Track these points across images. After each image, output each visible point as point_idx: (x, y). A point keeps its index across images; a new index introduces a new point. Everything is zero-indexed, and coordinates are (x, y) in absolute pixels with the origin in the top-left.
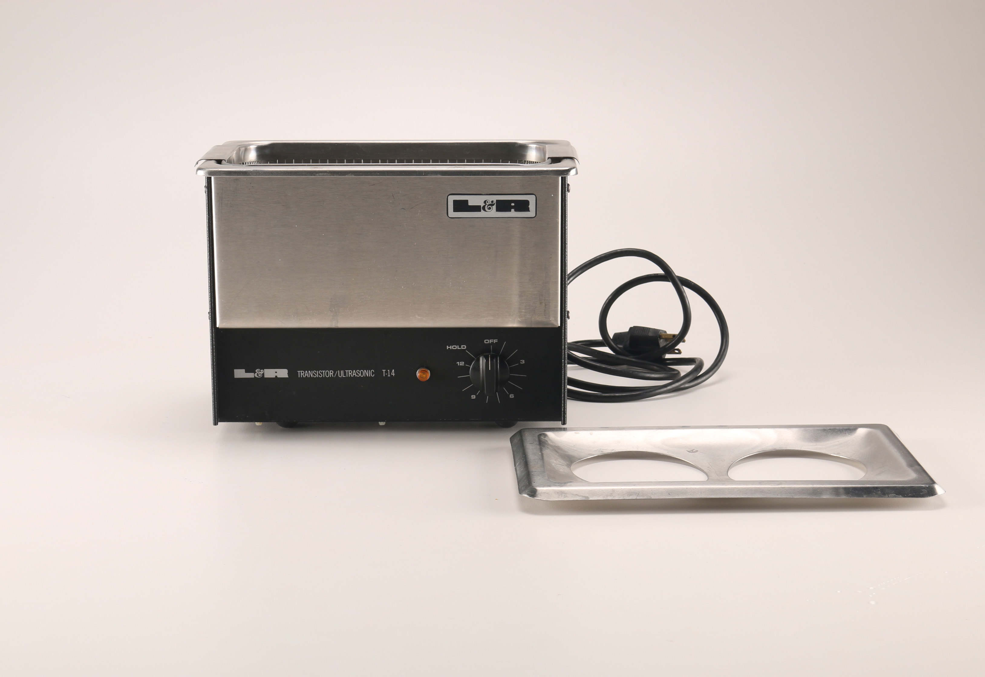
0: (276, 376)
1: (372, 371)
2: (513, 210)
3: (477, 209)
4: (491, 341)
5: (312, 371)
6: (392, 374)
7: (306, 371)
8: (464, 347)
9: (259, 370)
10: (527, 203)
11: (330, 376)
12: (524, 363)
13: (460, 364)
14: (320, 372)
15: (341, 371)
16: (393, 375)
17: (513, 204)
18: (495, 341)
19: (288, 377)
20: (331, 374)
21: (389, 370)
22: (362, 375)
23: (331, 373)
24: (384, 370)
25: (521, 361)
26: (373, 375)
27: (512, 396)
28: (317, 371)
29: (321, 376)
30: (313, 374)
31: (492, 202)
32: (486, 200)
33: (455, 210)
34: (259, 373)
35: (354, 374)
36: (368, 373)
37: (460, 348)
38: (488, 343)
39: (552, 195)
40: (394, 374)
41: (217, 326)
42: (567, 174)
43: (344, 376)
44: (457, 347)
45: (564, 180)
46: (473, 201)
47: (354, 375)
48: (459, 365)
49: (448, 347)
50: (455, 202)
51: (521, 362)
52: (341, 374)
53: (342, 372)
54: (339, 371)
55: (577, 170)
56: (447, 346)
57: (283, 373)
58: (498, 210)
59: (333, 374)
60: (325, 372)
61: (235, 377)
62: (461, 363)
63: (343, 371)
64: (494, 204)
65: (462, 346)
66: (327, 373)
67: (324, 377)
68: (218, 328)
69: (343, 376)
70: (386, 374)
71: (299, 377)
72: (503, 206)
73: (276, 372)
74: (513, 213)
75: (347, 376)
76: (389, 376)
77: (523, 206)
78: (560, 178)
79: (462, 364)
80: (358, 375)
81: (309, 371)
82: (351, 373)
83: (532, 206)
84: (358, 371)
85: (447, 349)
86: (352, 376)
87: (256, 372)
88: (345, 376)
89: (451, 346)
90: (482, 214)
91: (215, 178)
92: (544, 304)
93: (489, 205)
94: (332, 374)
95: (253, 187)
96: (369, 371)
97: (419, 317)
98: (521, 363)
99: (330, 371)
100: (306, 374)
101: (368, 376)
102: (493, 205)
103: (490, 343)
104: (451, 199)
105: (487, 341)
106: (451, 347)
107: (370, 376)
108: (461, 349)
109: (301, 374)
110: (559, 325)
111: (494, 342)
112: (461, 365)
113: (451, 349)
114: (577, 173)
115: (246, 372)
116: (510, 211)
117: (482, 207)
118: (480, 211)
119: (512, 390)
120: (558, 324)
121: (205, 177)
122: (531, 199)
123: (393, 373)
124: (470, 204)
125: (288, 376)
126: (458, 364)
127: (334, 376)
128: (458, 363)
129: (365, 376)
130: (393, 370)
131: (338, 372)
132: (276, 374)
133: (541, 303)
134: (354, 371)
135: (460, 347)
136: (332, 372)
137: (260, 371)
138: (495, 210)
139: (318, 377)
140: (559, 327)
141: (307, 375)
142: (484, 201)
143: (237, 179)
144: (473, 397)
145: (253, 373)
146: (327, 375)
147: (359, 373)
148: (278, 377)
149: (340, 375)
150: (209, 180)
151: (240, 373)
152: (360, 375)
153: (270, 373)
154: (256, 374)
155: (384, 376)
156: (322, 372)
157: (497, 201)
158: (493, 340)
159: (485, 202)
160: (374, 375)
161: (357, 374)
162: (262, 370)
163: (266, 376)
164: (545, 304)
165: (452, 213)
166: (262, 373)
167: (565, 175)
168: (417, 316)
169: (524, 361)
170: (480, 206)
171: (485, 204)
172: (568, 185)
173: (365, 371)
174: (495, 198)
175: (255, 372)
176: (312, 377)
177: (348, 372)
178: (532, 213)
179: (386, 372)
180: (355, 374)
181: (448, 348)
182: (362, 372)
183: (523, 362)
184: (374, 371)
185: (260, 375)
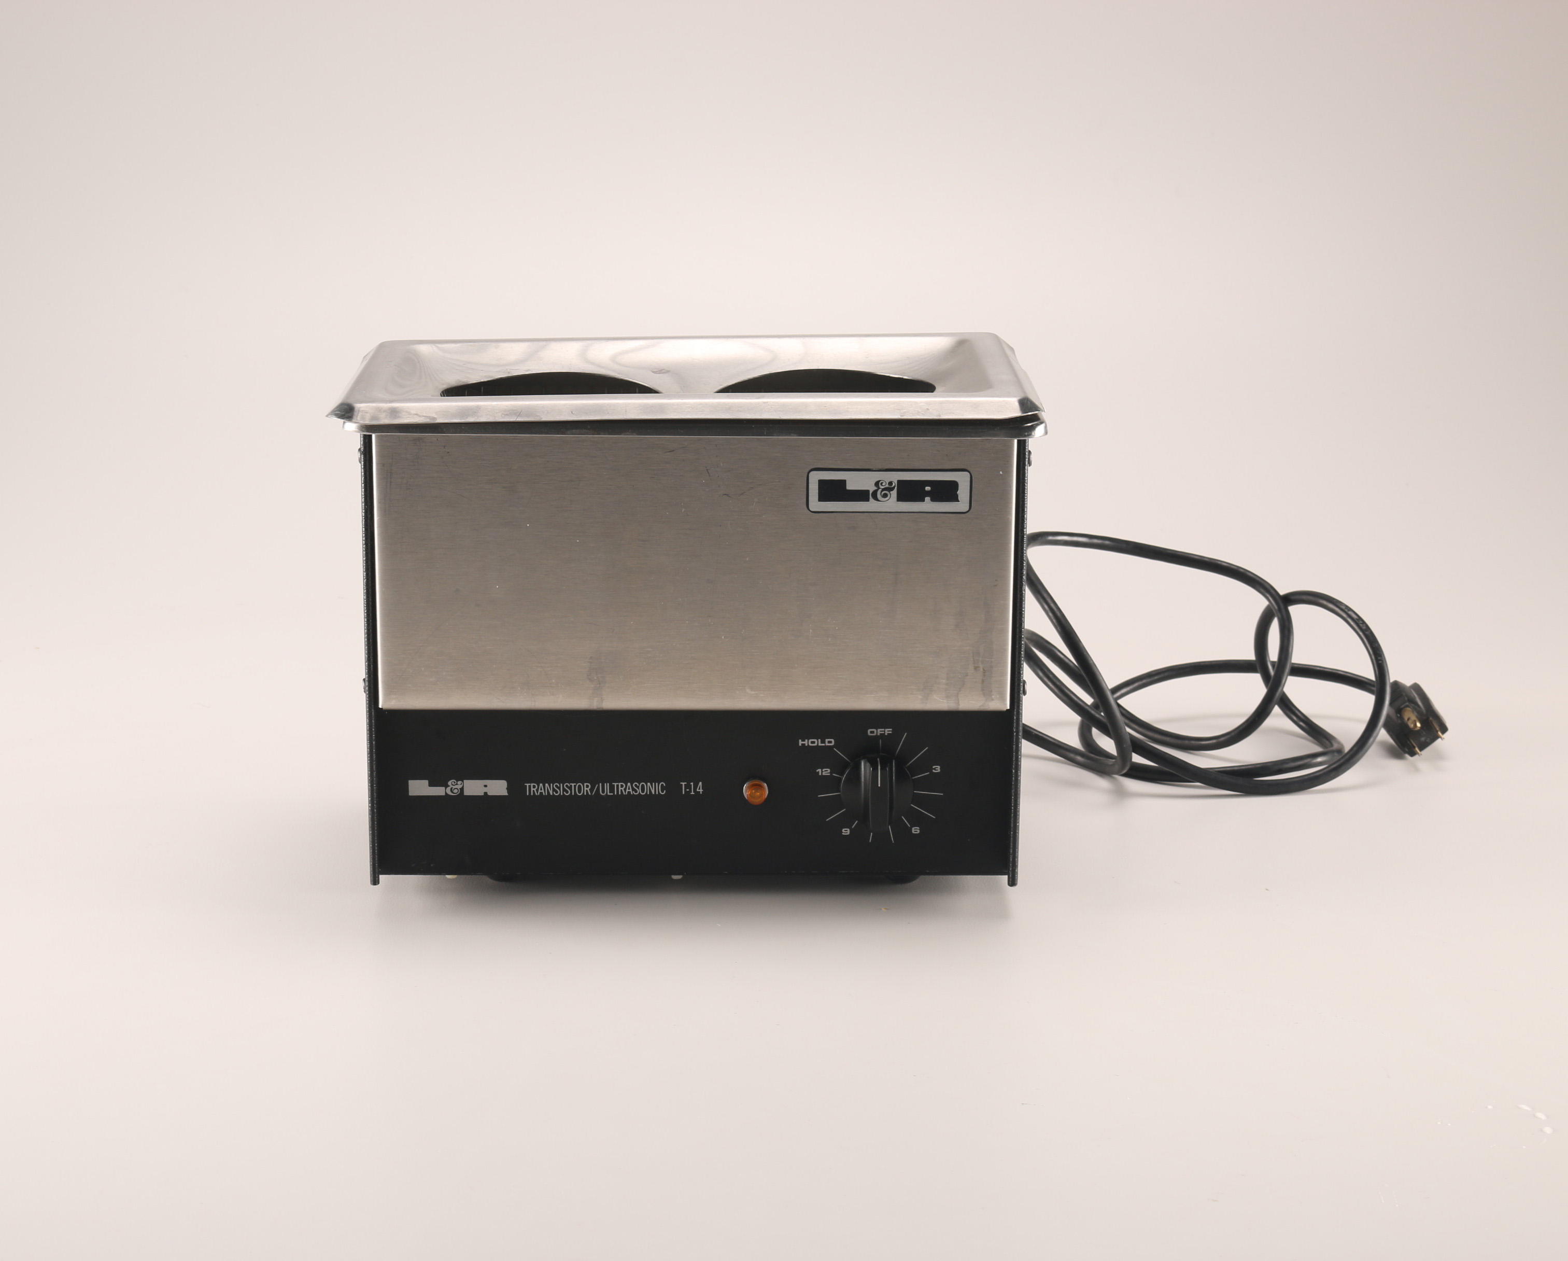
0: (486, 793)
1: (662, 785)
2: (927, 499)
3: (862, 496)
4: (880, 731)
5: (551, 784)
6: (698, 790)
7: (541, 785)
8: (830, 742)
9: (455, 783)
10: (954, 485)
11: (585, 794)
12: (939, 771)
13: (822, 772)
14: (567, 786)
15: (605, 784)
16: (700, 792)
17: (928, 488)
18: (888, 731)
19: (507, 794)
20: (587, 790)
21: (692, 784)
22: (643, 791)
23: (586, 788)
24: (683, 784)
25: (934, 767)
26: (663, 792)
27: (916, 830)
28: (561, 784)
29: (567, 792)
30: (554, 790)
31: (891, 483)
32: (880, 481)
33: (823, 497)
34: (454, 787)
35: (629, 789)
36: (654, 788)
37: (824, 745)
38: (875, 734)
39: (1001, 473)
40: (701, 790)
41: (380, 706)
42: (1029, 435)
43: (610, 793)
44: (818, 742)
45: (1022, 446)
46: (855, 481)
47: (629, 792)
48: (820, 774)
49: (801, 742)
50: (822, 483)
51: (935, 769)
52: (605, 790)
53: (607, 786)
54: (601, 784)
55: (1046, 427)
56: (800, 740)
57: (498, 788)
58: (900, 498)
59: (590, 790)
60: (575, 786)
61: (410, 794)
62: (824, 770)
63: (608, 784)
64: (895, 486)
65: (827, 740)
66: (580, 787)
67: (573, 794)
68: (382, 709)
69: (609, 794)
70: (688, 790)
71: (528, 794)
72: (910, 491)
73: (486, 786)
74: (927, 505)
75: (616, 794)
76: (693, 793)
77: (946, 492)
78: (1016, 441)
79: (826, 772)
80: (636, 792)
81: (547, 785)
82: (624, 788)
83: (963, 492)
84: (636, 785)
85: (800, 745)
86: (624, 793)
87: (449, 786)
88: (612, 794)
89: (806, 740)
90: (870, 505)
91: (377, 437)
92: (982, 670)
93: (883, 490)
94: (588, 789)
95: (448, 452)
96: (657, 784)
97: (753, 692)
98: (934, 771)
99: (585, 784)
100: (541, 789)
101: (653, 793)
102: (892, 489)
103: (879, 734)
104: (815, 477)
105: (872, 732)
106: (806, 742)
107: (657, 793)
108: (826, 746)
109: (532, 789)
110: (1008, 708)
111: (886, 734)
112: (824, 774)
113: (806, 745)
114: (1046, 433)
115: (431, 785)
116: (923, 500)
117: (871, 492)
118: (868, 500)
119: (917, 819)
120: (1006, 704)
121: (359, 434)
122: (962, 479)
123: (699, 789)
124: (850, 487)
125: (508, 793)
126: (818, 772)
127: (591, 793)
128: (820, 770)
129: (648, 793)
130: (700, 783)
131: (599, 787)
132: (486, 790)
133: (976, 668)
134: (629, 784)
135: (823, 742)
136: (587, 786)
137: (457, 784)
138: (896, 499)
139: (562, 794)
140: (1007, 710)
141: (543, 791)
142: (874, 482)
143: (419, 439)
144: (846, 832)
145: (444, 788)
146: (580, 792)
147: (638, 787)
148: (489, 794)
149: (603, 792)
150: (367, 441)
151: (419, 788)
152: (639, 791)
153: (474, 788)
154: (448, 789)
155: (683, 793)
156: (569, 785)
157: (899, 482)
158: (883, 730)
159: (877, 484)
160: (665, 791)
161: (633, 789)
162: (459, 782)
163: (466, 793)
164: (984, 670)
165: (815, 504)
166: (459, 787)
167: (1025, 436)
168: (748, 691)
169: (939, 767)
170: (868, 491)
171: (876, 488)
172: (1030, 452)
173: (649, 784)
174: (895, 477)
175: (446, 786)
176: (551, 794)
177: (618, 786)
178: (962, 505)
179: (688, 786)
180: (631, 790)
181: (802, 744)
182: (643, 786)
183: (937, 769)
184: (664, 785)
185: (456, 791)
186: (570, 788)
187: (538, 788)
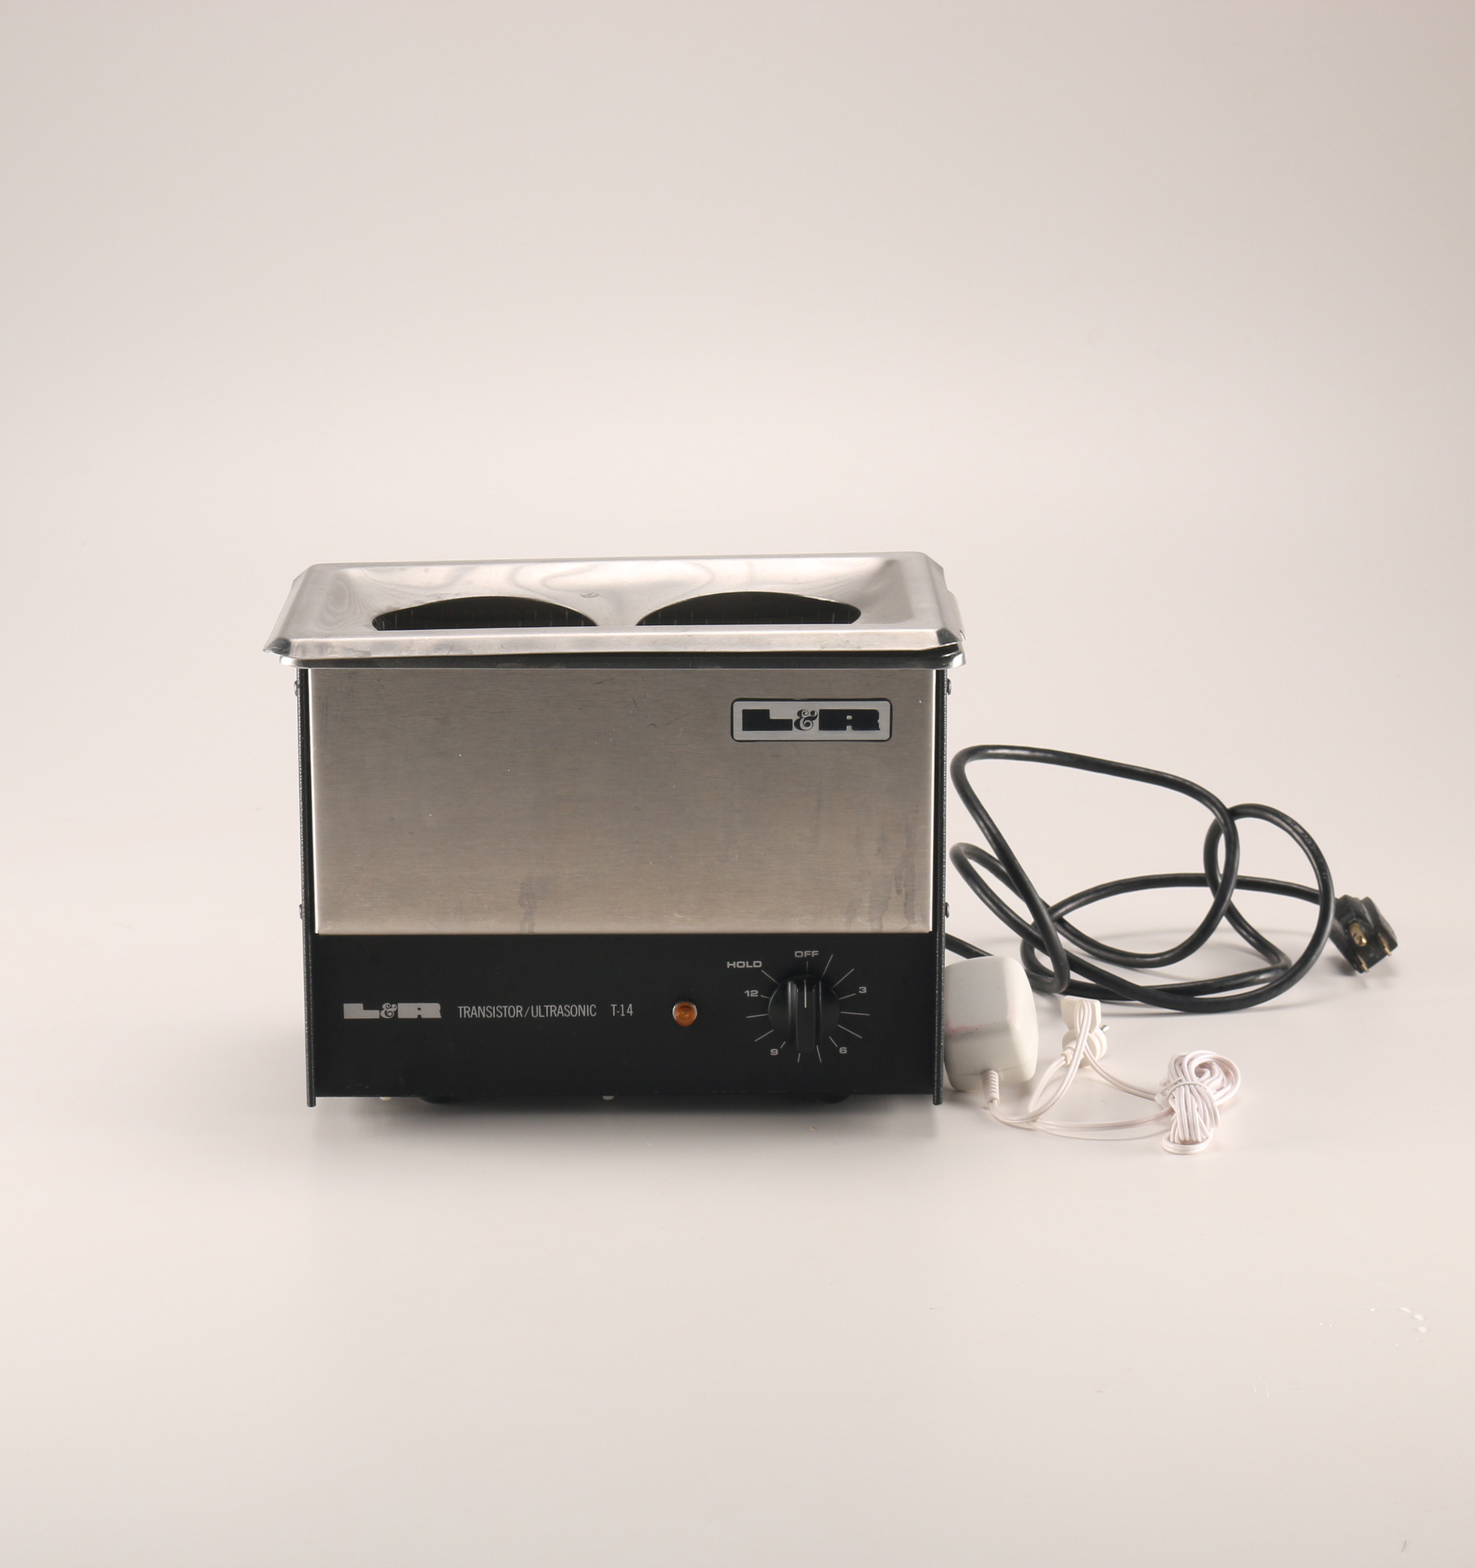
0: (419, 1016)
1: (593, 1007)
2: (849, 728)
3: (784, 725)
4: (805, 954)
5: (484, 1007)
6: (628, 1012)
7: (474, 1008)
8: (757, 964)
9: (389, 1006)
10: (874, 714)
11: (517, 1016)
12: (866, 991)
14: (499, 1008)
15: (537, 1006)
16: (630, 1014)
17: (849, 717)
18: (813, 954)
19: (440, 1017)
20: (519, 1013)
21: (622, 1006)
22: (574, 1013)
23: (518, 1011)
24: (614, 1006)
25: (860, 988)
26: (593, 1014)
27: (844, 1050)
28: (494, 1007)
29: (499, 1015)
30: (486, 1013)
31: (812, 713)
32: (802, 710)
33: (746, 727)
34: (388, 1010)
35: (560, 1011)
36: (585, 1011)
37: (751, 967)
38: (801, 957)
39: (920, 701)
40: (631, 1012)
41: (316, 932)
42: (948, 665)
43: (542, 1015)
44: (745, 965)
45: (940, 675)
46: (778, 711)
47: (561, 1015)
48: (748, 996)
49: (728, 965)
50: (745, 712)
51: (861, 990)
52: (537, 1012)
53: (538, 1008)
55: (964, 656)
56: (728, 963)
57: (431, 1011)
58: (822, 727)
60: (507, 1009)
61: (346, 1017)
62: (751, 992)
63: (540, 1007)
64: (817, 715)
65: (754, 963)
66: (512, 1010)
67: (505, 1016)
68: (316, 935)
69: (540, 1016)
70: (618, 1012)
71: (461, 1017)
72: (831, 720)
73: (419, 1009)
74: (849, 733)
75: (547, 1016)
76: (623, 1015)
77: (867, 720)
78: (934, 672)
79: (754, 993)
80: (567, 1014)
81: (479, 1007)
82: (555, 1011)
83: (884, 722)
84: (567, 1008)
85: (728, 967)
86: (556, 1015)
87: (383, 1009)
88: (543, 1017)
89: (734, 963)
90: (793, 734)
91: (312, 671)
92: (904, 894)
93: (806, 719)
94: (520, 1011)
95: (382, 687)
96: (588, 1006)
98: (860, 992)
99: (517, 1007)
100: (474, 1012)
101: (584, 1014)
102: (814, 718)
103: (804, 957)
104: (739, 707)
105: (798, 955)
106: (733, 965)
107: (588, 1015)
108: (753, 968)
109: (465, 1012)
110: (931, 928)
111: (812, 956)
112: (751, 995)
113: (734, 967)
114: (964, 662)
115: (365, 1008)
116: (845, 729)
117: (793, 722)
118: (791, 729)
119: (845, 1039)
120: (928, 926)
121: (296, 668)
122: (882, 708)
123: (630, 1011)
124: (772, 716)
125: (441, 1015)
126: (746, 994)
127: (523, 1015)
128: (747, 992)
129: (579, 1015)
130: (631, 1005)
131: (530, 1008)
132: (419, 1013)
133: (898, 892)
134: (560, 1006)
135: (750, 964)
136: (519, 1009)
137: (391, 1007)
138: (817, 728)
139: (494, 1017)
140: (930, 930)
141: (476, 1013)
142: (797, 712)
143: (350, 674)
144: (775, 1051)
145: (378, 1011)
146: (512, 1014)
147: (569, 1010)
148: (422, 1017)
149: (535, 1014)
150: (303, 676)
151: (354, 1011)
152: (570, 1013)
153: (407, 1011)
154: (383, 1013)
155: (614, 1015)
156: (501, 1008)
157: (821, 711)
158: (809, 952)
159: (799, 713)
160: (595, 1013)
161: (565, 1012)
162: (393, 1006)
163: (400, 1016)
164: (906, 893)
165: (739, 733)
166: (393, 1010)
167: (944, 666)
168: (676, 915)
169: (865, 988)
170: (790, 721)
171: (799, 717)
172: (948, 681)
173: (580, 1006)
174: (817, 706)
175: (381, 1009)
176: (484, 1016)
177: (549, 1008)
178: (883, 733)
179: (618, 1008)
180: (562, 1012)
181: (730, 967)
182: (574, 1008)
183: (864, 990)
184: (595, 1007)
185: (390, 1014)
186: (502, 1010)
187: (471, 1010)
